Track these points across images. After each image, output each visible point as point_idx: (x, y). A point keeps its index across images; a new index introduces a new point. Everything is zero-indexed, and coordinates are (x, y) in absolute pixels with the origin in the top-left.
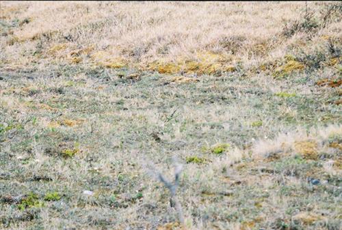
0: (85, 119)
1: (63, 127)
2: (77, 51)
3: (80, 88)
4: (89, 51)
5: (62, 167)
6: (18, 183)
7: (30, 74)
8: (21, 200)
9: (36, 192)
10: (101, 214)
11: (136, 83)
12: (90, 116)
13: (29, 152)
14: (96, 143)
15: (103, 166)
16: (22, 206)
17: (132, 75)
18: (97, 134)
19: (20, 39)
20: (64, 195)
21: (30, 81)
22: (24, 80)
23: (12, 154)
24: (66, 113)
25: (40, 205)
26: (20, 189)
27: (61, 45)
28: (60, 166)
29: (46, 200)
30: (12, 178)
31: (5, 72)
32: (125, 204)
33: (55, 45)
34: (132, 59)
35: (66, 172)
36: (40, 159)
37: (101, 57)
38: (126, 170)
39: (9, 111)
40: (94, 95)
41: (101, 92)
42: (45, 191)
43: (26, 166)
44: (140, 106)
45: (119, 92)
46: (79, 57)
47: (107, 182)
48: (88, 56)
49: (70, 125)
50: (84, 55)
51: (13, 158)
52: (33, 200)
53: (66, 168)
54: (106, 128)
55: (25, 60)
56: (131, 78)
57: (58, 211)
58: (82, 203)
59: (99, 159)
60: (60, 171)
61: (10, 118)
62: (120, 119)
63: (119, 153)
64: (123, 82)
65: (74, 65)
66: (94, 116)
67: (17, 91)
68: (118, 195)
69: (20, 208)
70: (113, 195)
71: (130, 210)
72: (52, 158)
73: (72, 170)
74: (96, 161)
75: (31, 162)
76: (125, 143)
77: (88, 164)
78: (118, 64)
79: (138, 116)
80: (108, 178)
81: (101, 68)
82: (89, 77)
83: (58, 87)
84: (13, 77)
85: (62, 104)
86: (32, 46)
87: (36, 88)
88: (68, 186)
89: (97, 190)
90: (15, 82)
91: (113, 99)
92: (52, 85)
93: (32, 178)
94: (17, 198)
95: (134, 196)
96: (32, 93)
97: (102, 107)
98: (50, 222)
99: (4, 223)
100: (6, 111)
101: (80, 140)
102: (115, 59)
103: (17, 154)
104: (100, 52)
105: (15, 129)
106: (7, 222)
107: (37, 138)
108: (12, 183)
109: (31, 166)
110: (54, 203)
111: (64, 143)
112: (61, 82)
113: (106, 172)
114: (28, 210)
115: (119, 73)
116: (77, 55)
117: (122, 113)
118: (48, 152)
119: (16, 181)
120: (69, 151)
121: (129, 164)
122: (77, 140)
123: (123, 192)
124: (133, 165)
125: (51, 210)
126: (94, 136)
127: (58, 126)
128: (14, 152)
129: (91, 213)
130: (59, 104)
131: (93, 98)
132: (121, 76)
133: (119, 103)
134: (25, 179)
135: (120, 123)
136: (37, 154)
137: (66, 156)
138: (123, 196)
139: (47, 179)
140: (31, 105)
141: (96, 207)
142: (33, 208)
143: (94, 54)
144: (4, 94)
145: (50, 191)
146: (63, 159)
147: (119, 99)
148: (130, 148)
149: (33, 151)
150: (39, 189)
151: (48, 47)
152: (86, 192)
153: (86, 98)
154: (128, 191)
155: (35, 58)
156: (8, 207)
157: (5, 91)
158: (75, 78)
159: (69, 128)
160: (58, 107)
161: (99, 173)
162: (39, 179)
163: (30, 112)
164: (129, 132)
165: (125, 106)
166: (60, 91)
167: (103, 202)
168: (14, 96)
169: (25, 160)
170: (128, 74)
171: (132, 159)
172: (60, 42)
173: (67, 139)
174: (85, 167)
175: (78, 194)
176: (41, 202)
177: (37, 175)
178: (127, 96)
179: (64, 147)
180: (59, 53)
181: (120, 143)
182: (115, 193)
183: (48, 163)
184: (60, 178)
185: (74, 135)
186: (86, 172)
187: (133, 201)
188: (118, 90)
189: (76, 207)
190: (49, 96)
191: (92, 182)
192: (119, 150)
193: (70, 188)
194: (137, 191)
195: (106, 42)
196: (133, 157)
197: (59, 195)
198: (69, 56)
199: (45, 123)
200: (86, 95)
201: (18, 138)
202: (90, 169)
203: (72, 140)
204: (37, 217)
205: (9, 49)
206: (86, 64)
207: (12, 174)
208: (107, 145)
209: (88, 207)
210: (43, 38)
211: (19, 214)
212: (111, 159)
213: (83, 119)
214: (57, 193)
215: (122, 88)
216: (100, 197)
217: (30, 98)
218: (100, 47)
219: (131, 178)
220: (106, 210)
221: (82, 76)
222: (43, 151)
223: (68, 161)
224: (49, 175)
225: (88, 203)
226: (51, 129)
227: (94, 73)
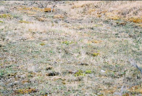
0: (102, 41)
1: (93, 43)
2: (100, 12)
3: (100, 27)
4: (105, 12)
5: (93, 60)
6: (75, 66)
7: (80, 21)
8: (76, 73)
9: (82, 70)
10: (108, 80)
11: (124, 26)
12: (105, 39)
13: (79, 53)
14: (106, 51)
15: (109, 60)
16: (76, 75)
17: (122, 23)
18: (107, 47)
19: (77, 6)
20: (93, 72)
21: (80, 24)
22: (78, 23)
23: (72, 53)
24: (94, 38)
25: (84, 75)
26: (76, 68)
27: (93, 9)
28: (92, 59)
29: (86, 73)
30: (73, 63)
31: (70, 20)
32: (118, 77)
33: (90, 9)
34: (122, 16)
35: (94, 62)
36: (84, 56)
37: (109, 15)
38: (119, 63)
39: (72, 36)
40: (106, 31)
41: (109, 30)
42: (86, 69)
43: (78, 59)
44: (125, 36)
46: (100, 15)
47: (111, 67)
48: (104, 15)
49: (96, 43)
50: (102, 14)
51: (73, 55)
52: (81, 73)
53: (94, 60)
54: (111, 44)
55: (78, 15)
56: (122, 24)
57: (91, 78)
58: (100, 75)
59: (107, 58)
60: (92, 62)
61: (72, 39)
62: (117, 41)
63: (116, 55)
64: (118, 26)
65: (98, 18)
66: (106, 39)
67: (75, 28)
68: (115, 73)
69: (75, 76)
70: (113, 73)
71: (120, 79)
72: (88, 56)
73: (97, 61)
74: (106, 58)
75: (80, 57)
76: (118, 51)
77: (103, 59)
78: (117, 18)
79: (124, 40)
80: (111, 65)
81: (109, 19)
82: (104, 23)
83: (92, 27)
84: (74, 22)
85: (93, 34)
86: (81, 10)
87: (82, 27)
88: (95, 68)
89: (107, 70)
90: (74, 24)
91: (114, 33)
92: (89, 26)
93: (80, 64)
94: (74, 72)
95: (122, 73)
96: (81, 29)
97: (109, 36)
98: (87, 82)
99: (69, 81)
100: (70, 36)
101: (100, 49)
102: (115, 16)
103: (75, 54)
104: (109, 13)
105: (74, 44)
106: (70, 81)
107: (83, 47)
108: (72, 65)
109: (80, 59)
110: (89, 75)
111: (93, 50)
112: (93, 25)
113: (110, 63)
114: (79, 77)
115: (117, 22)
116: (100, 14)
117: (117, 39)
118: (87, 53)
119: (74, 65)
120: (96, 54)
121: (120, 60)
122: (99, 49)
123: (117, 71)
124: (122, 61)
125: (88, 77)
126: (106, 48)
127: (91, 43)
128: (73, 53)
129: (104, 80)
130: (92, 34)
131: (106, 32)
132: (117, 23)
133: (116, 35)
134: (78, 64)
135: (117, 43)
136: (83, 54)
137: (94, 56)
138: (117, 73)
139: (87, 65)
140: (81, 34)
141: (106, 77)
142: (80, 76)
143: (107, 13)
144: (70, 29)
146: (93, 57)
147: (116, 33)
148: (121, 54)
149: (81, 53)
150: (83, 68)
151: (88, 10)
152: (102, 71)
153: (103, 32)
154: (119, 72)
155: (82, 15)
156: (71, 75)
158: (99, 23)
159: (95, 44)
160: (92, 35)
161: (108, 63)
162: (83, 64)
163: (80, 37)
164: (120, 47)
165: (119, 36)
166: (92, 29)
167: (109, 75)
168: (74, 30)
169: (78, 56)
170: (120, 22)
171: (121, 58)
172: (93, 8)
173: (95, 49)
174: (102, 60)
175: (99, 71)
176: (84, 74)
177: (82, 63)
178: (120, 32)
179: (93, 52)
180: (92, 13)
181: (116, 51)
182: (114, 72)
183: (87, 58)
184: (92, 64)
185: (97, 47)
186: (102, 63)
187: (121, 75)
188: (116, 29)
189: (98, 77)
190: (88, 30)
191: (105, 67)
193: (96, 69)
194: (123, 72)
195: (112, 9)
196: (122, 57)
197: (91, 71)
198: (96, 14)
199: (86, 41)
200: (103, 31)
201: (75, 47)
202: (104, 61)
203: (97, 49)
204: (82, 80)
205: (72, 10)
206: (103, 18)
207: (73, 62)
208: (111, 52)
209: (103, 77)
210: (86, 6)
211: (75, 78)
212: (113, 58)
213: (101, 40)
214: (90, 71)
216: (108, 73)
217: (80, 31)
218: (109, 11)
219: (121, 66)
220: (110, 79)
221: (102, 23)
222: (85, 53)
223: (95, 57)
224: (88, 63)
225: (103, 75)
226: (88, 44)
227: (107, 22)
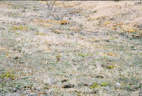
0: (118, 53)
1: (108, 56)
2: (115, 25)
3: (116, 40)
4: (120, 25)
5: (108, 73)
6: (90, 78)
7: (96, 33)
8: (91, 85)
9: (98, 82)
10: (123, 93)
11: (139, 39)
12: (120, 52)
13: (95, 65)
14: (122, 63)
15: (125, 73)
16: (92, 88)
17: (138, 35)
18: (123, 60)
19: (92, 19)
20: (109, 84)
21: (96, 36)
22: (93, 36)
23: (88, 66)
24: (110, 50)
25: (99, 88)
26: (91, 80)
27: (109, 22)
28: (107, 72)
29: (101, 86)
30: (88, 76)
31: (86, 32)
32: (134, 90)
33: (106, 22)
34: (138, 29)
35: (110, 75)
36: (99, 69)
37: (125, 28)
38: (134, 75)
39: (87, 48)
40: (122, 43)
41: (125, 42)
42: (101, 82)
43: (94, 71)
44: (141, 49)
45: (132, 43)
46: (116, 27)
47: (126, 80)
48: (120, 27)
49: (111, 55)
50: (118, 26)
51: (88, 68)
52: (96, 85)
53: (110, 73)
54: (127, 57)
55: (94, 28)
56: (137, 37)
57: (106, 91)
58: (116, 88)
59: (123, 70)
60: (107, 74)
61: (88, 51)
63: (132, 68)
64: (134, 39)
65: (114, 31)
66: (121, 52)
67: (91, 40)
68: (131, 86)
69: (91, 88)
70: (129, 85)
71: (136, 92)
72: (104, 69)
73: (112, 74)
74: (122, 71)
75: (95, 70)
76: (134, 64)
77: (119, 72)
78: (132, 31)
79: (140, 53)
80: (127, 78)
81: (125, 32)
82: (120, 36)
83: (107, 39)
84: (89, 34)
85: (108, 47)
86: (97, 22)
87: (98, 39)
88: (110, 81)
89: (122, 83)
90: (90, 36)
91: (130, 45)
92: (105, 38)
93: (96, 76)
94: (90, 84)
95: (138, 86)
96: (96, 41)
97: (125, 48)
98: (103, 95)
99: (84, 94)
100: (86, 48)
101: (116, 61)
102: (131, 28)
103: (90, 66)
104: (124, 25)
105: (89, 56)
106: (86, 94)
107: (98, 60)
108: (88, 78)
109: (95, 71)
110: (105, 87)
111: (109, 62)
112: (109, 37)
113: (126, 76)
114: (94, 89)
115: (132, 35)
117: (133, 52)
118: (102, 66)
119: (89, 77)
120: (111, 66)
121: (136, 73)
122: (114, 62)
123: (133, 84)
124: (137, 74)
125: (103, 90)
126: (122, 61)
127: (107, 55)
128: (89, 65)
129: (119, 92)
130: (107, 46)
131: (121, 44)
132: (133, 36)
133: (132, 47)
134: (93, 76)
135: (133, 55)
136: (98, 67)
137: (110, 68)
138: (133, 86)
139: (102, 77)
140: (96, 46)
141: (122, 90)
142: (96, 89)
143: (122, 26)
144: (85, 41)
145: (103, 82)
146: (108, 69)
147: (132, 45)
148: (137, 66)
149: (96, 65)
150: (99, 81)
151: (104, 23)
152: (118, 84)
153: (118, 44)
154: (135, 85)
155: (98, 27)
156: (86, 88)
157: (86, 40)
158: (114, 36)
159: (111, 56)
160: (107, 47)
161: (123, 76)
162: (98, 77)
163: (96, 49)
164: (136, 60)
165: (134, 48)
166: (108, 41)
167: (124, 88)
168: (89, 42)
169: (93, 69)
170: (136, 35)
171: (137, 71)
173: (110, 61)
174: (117, 73)
175: (114, 84)
176: (99, 86)
177: (98, 75)
178: (136, 44)
179: (109, 64)
180: (108, 25)
181: (132, 64)
182: (130, 84)
183: (102, 71)
184: (107, 77)
185: (113, 60)
186: (118, 75)
187: (137, 88)
188: (132, 41)
189: (113, 90)
190: (104, 43)
191: (120, 79)
192: (132, 67)
193: (111, 81)
194: (139, 85)
195: (128, 22)
196: (138, 70)
197: (107, 84)
198: (112, 27)
199: (101, 54)
200: (118, 43)
201: (91, 60)
202: (120, 74)
203: (112, 62)
204: (97, 93)
205: (88, 23)
206: (119, 30)
207: (88, 74)
208: (127, 64)
209: (118, 90)
210: (102, 19)
211: (90, 91)
212: (128, 70)
213: (117, 53)
214: (106, 83)
215: (134, 41)
216: (124, 86)
217: (95, 44)
218: (125, 24)
219: (137, 79)
220: (126, 92)
221: (117, 35)
222: (100, 65)
223: (110, 70)
224: (103, 76)
225: (118, 88)
226: (104, 56)
227: (122, 34)
